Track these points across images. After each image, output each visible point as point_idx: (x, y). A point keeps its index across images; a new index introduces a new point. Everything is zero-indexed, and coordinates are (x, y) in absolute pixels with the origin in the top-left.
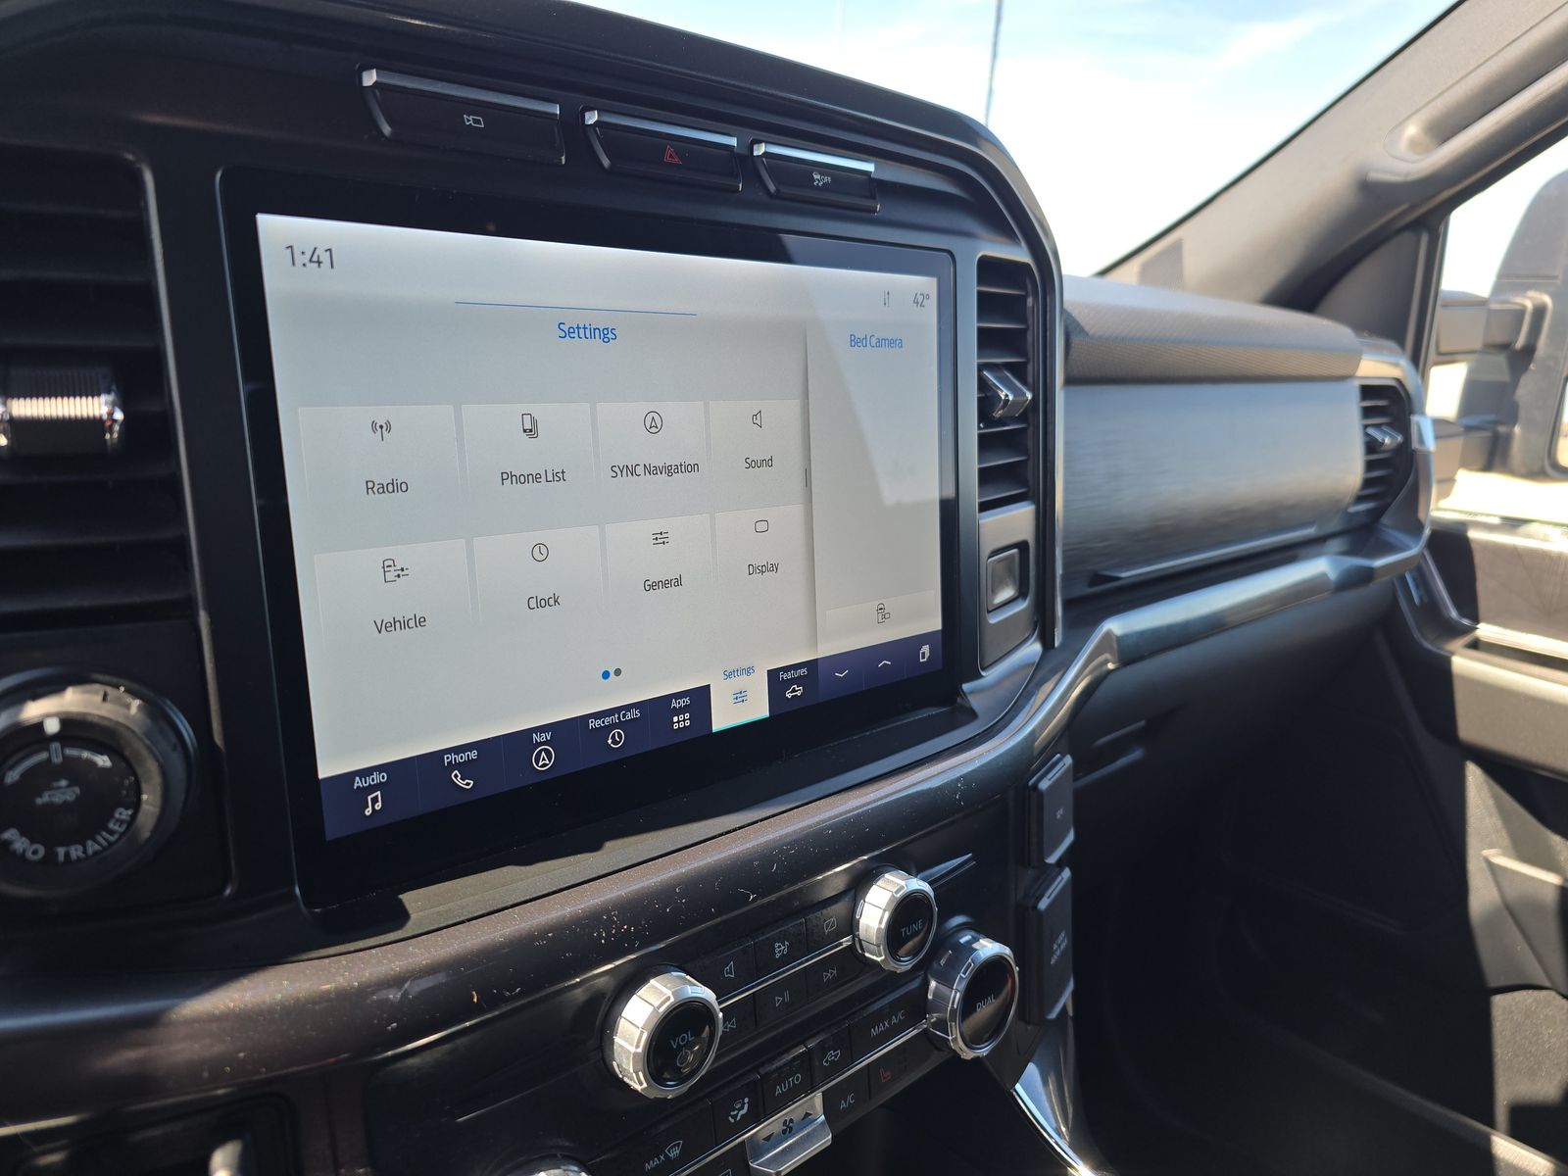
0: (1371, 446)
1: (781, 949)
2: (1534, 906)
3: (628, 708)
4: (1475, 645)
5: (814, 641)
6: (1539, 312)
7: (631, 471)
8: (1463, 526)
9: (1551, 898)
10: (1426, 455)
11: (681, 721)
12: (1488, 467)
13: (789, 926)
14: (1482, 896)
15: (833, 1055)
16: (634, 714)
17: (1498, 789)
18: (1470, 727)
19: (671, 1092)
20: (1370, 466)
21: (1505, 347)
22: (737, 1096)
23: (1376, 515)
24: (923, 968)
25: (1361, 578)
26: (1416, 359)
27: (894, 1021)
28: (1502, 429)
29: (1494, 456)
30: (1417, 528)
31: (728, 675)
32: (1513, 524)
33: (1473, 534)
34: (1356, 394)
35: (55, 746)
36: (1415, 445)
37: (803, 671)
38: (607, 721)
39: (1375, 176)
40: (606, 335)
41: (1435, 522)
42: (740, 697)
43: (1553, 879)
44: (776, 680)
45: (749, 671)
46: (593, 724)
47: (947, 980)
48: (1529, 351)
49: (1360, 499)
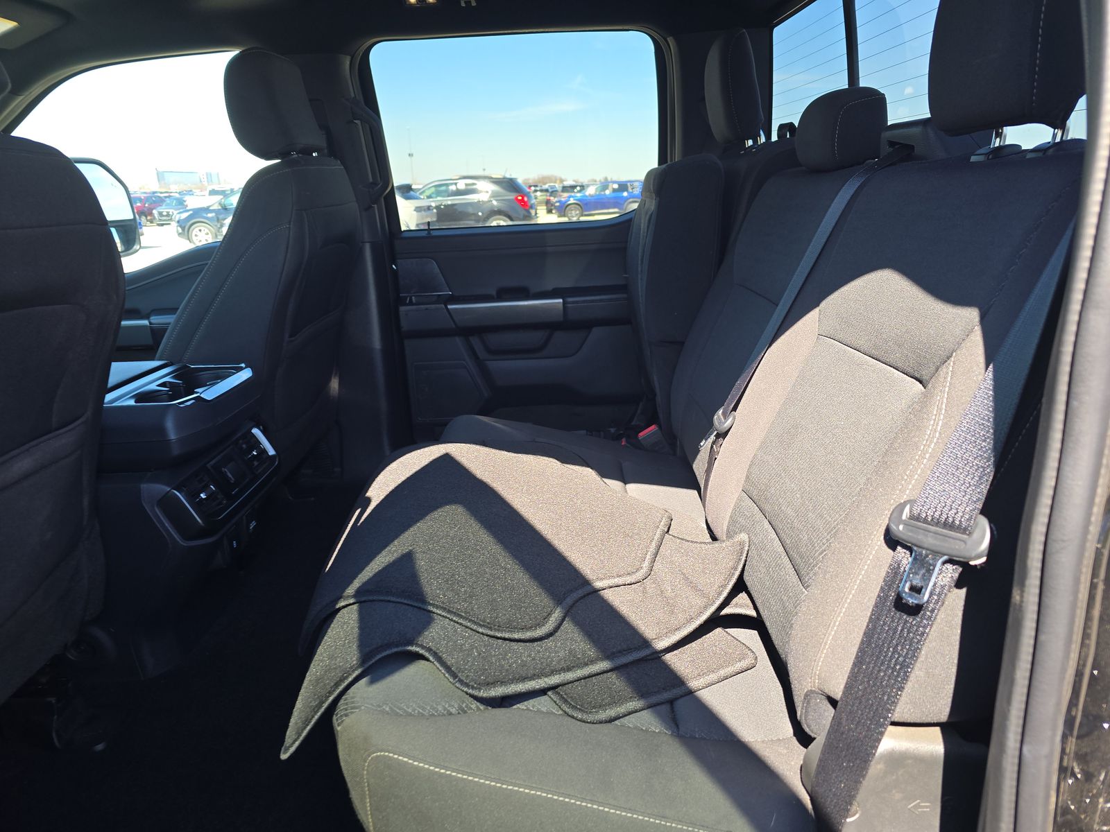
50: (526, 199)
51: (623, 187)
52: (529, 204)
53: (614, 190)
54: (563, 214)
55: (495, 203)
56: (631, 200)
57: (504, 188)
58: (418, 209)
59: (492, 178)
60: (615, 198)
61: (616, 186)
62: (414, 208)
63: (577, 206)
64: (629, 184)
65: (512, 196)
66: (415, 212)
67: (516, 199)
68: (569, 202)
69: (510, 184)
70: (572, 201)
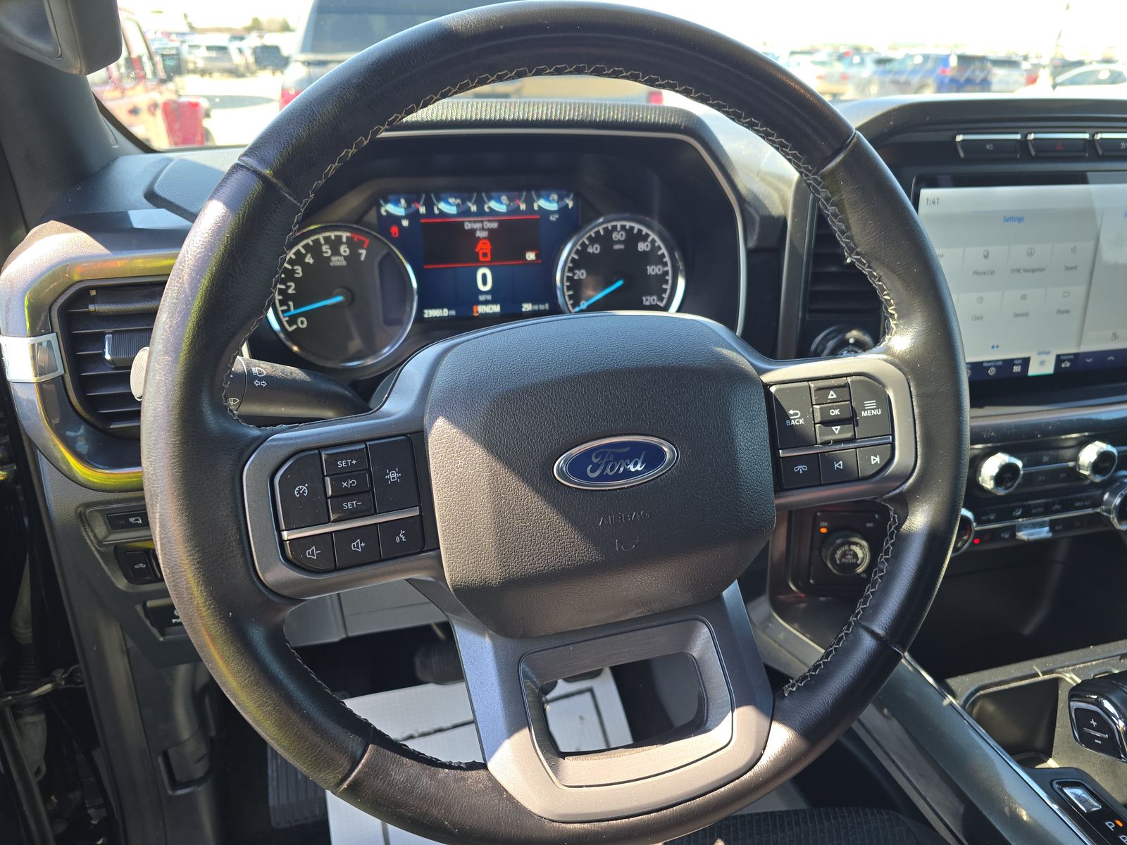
1: (1046, 459)
3: (998, 361)
5: (1079, 343)
7: (1018, 271)
11: (1017, 369)
13: (1051, 452)
15: (1057, 507)
16: (1001, 363)
19: (1001, 492)
22: (1018, 507)
24: (1104, 486)
27: (1086, 503)
31: (1039, 354)
35: (850, 346)
37: (1072, 357)
38: (990, 364)
40: (1020, 220)
42: (1042, 363)
44: (1059, 359)
45: (1048, 353)
46: (985, 365)
47: (1114, 494)
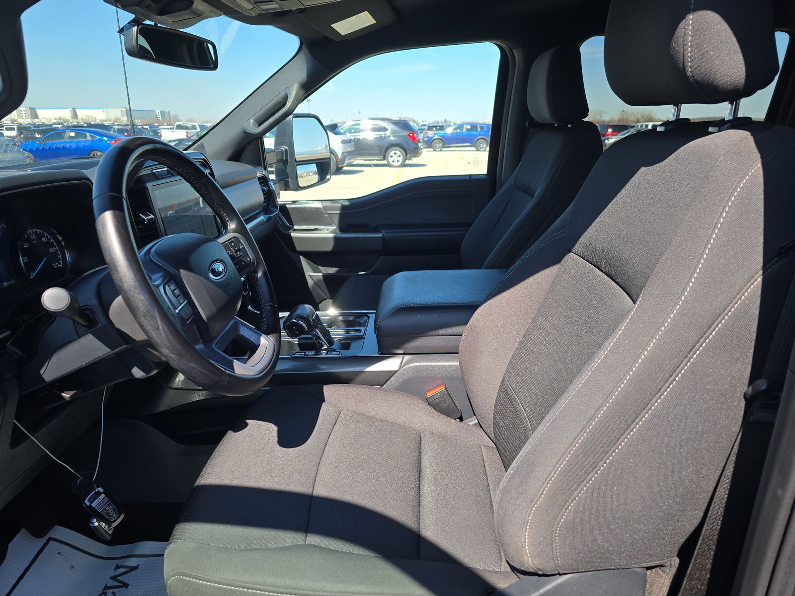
0: (263, 191)
2: (319, 281)
4: (295, 230)
6: (286, 150)
8: (285, 205)
9: (321, 278)
10: (274, 190)
12: (286, 190)
14: (310, 283)
17: (307, 260)
18: (298, 248)
20: (264, 195)
21: (282, 160)
23: (268, 205)
25: (269, 219)
26: (265, 169)
28: (286, 180)
29: (287, 187)
30: (276, 207)
32: (294, 202)
33: (287, 206)
34: (258, 180)
36: (271, 188)
39: (246, 131)
41: (280, 205)
43: (321, 274)
48: (287, 160)
49: (264, 202)
50: (415, 135)
51: (474, 127)
52: (417, 139)
53: (468, 130)
54: (430, 146)
55: (392, 138)
56: (479, 137)
57: (401, 127)
58: (344, 142)
59: (391, 120)
60: (469, 135)
61: (469, 127)
62: (341, 141)
63: (440, 141)
64: (478, 126)
65: (406, 133)
66: (341, 144)
67: (409, 135)
68: (435, 138)
69: (403, 125)
70: (436, 137)
